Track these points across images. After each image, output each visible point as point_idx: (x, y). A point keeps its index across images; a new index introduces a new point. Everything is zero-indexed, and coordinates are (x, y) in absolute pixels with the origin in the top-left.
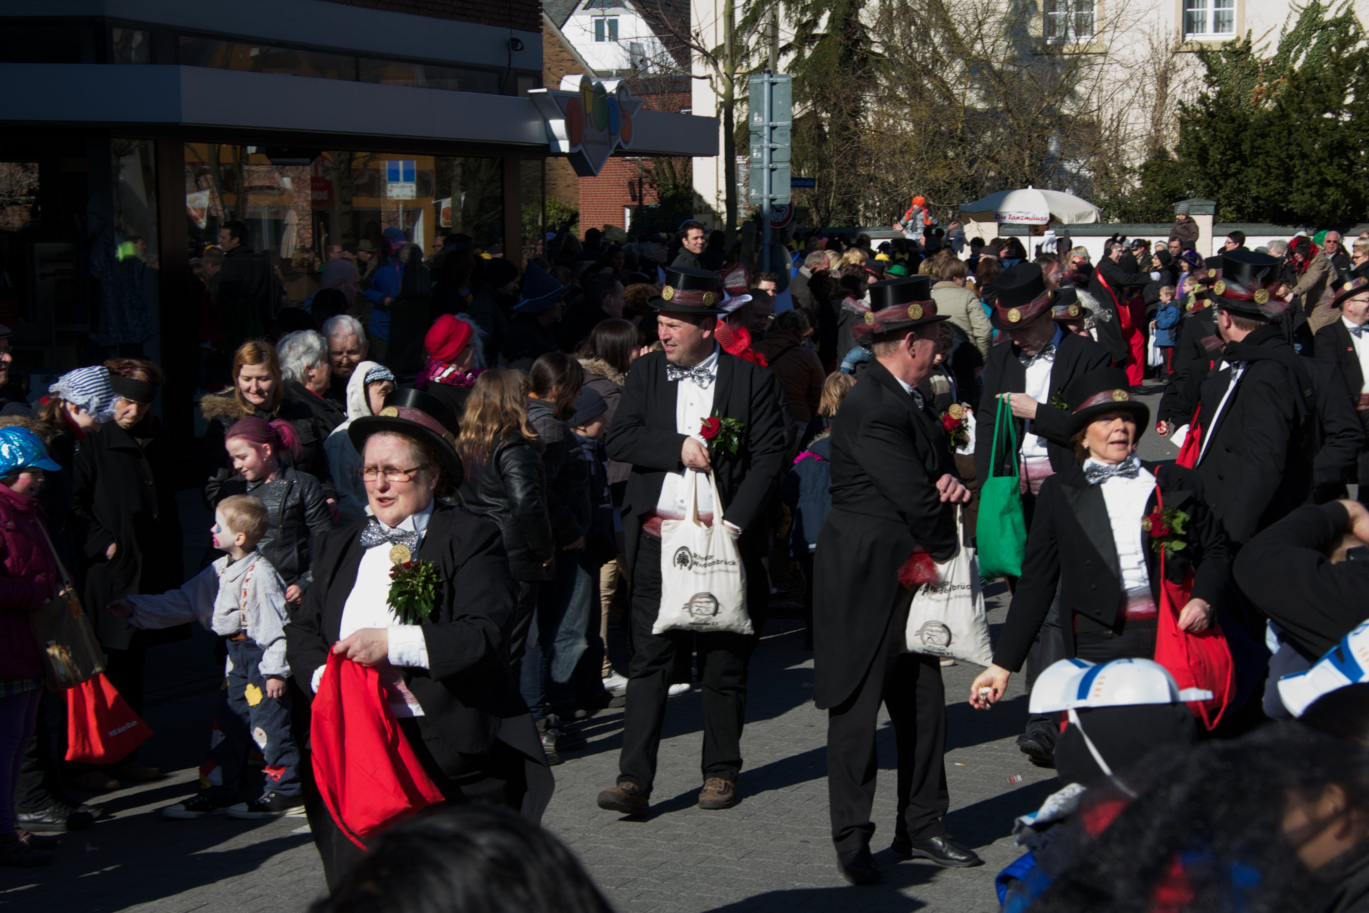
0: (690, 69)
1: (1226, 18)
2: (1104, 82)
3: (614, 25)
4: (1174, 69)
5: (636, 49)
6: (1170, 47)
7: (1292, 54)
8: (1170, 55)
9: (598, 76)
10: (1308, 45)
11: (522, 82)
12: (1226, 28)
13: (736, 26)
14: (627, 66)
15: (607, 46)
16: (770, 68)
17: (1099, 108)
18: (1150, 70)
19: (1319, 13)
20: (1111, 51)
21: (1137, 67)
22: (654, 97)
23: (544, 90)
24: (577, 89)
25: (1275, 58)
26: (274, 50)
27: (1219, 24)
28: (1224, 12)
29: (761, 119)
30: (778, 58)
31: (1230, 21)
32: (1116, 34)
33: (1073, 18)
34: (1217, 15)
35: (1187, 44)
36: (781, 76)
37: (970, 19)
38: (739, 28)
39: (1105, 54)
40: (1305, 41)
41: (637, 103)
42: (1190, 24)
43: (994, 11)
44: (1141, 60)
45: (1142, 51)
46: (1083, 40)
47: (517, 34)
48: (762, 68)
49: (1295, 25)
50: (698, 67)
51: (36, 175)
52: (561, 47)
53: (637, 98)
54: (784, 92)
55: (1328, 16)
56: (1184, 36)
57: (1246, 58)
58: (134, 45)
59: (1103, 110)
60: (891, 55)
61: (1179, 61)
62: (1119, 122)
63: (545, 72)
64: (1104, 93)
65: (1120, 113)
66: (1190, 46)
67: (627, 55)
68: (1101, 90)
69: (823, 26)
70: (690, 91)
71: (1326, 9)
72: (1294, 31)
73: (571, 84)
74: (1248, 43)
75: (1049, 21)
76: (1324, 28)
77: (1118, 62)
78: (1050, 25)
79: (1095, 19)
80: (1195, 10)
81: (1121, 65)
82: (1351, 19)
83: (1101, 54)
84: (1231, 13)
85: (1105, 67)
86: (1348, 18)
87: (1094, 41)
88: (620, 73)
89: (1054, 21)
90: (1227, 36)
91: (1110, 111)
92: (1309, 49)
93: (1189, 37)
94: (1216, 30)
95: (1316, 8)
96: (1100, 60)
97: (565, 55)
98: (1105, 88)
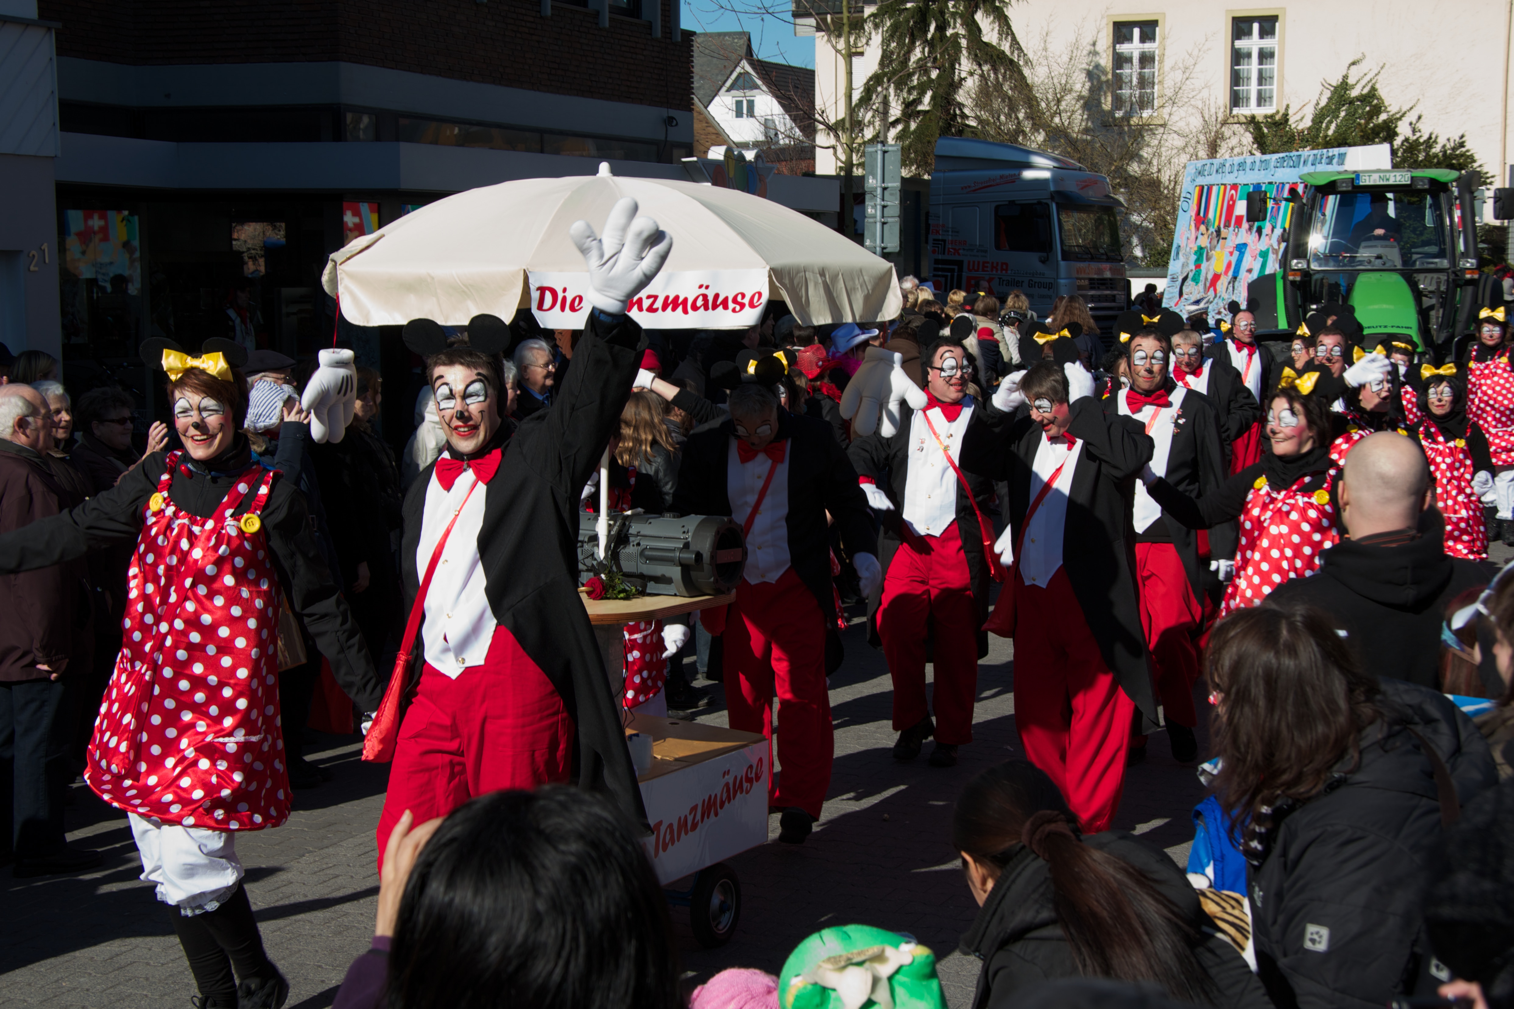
0: (814, 140)
1: (1267, 95)
2: (1163, 149)
3: (751, 104)
4: (1223, 138)
5: (770, 124)
6: (1219, 119)
7: (1324, 125)
8: (1219, 126)
9: (738, 147)
10: (1338, 117)
11: (676, 152)
12: (1267, 103)
13: (853, 104)
14: (761, 138)
15: (745, 121)
16: (881, 139)
17: (1159, 171)
18: (1202, 138)
19: (1347, 90)
20: (1170, 123)
21: (1191, 136)
22: (784, 163)
23: (695, 159)
24: (721, 158)
25: (1309, 129)
26: (474, 129)
27: (1261, 100)
28: (1265, 90)
29: (875, 182)
30: (888, 130)
31: (1271, 98)
32: (1175, 109)
33: (1137, 96)
34: (1260, 93)
35: (1233, 117)
36: (892, 146)
37: (1050, 97)
38: (856, 105)
39: (1163, 126)
40: (1335, 114)
41: (771, 169)
42: (1236, 100)
43: (1071, 90)
44: (1194, 130)
45: (1196, 123)
46: (1146, 114)
47: (673, 113)
48: (875, 140)
49: (1326, 100)
50: (822, 139)
51: (282, 233)
52: (707, 123)
53: (769, 165)
54: (894, 158)
55: (1354, 93)
56: (1231, 110)
57: (1284, 128)
58: (362, 126)
59: (1162, 172)
60: (983, 127)
61: (1227, 131)
62: (1176, 182)
63: (695, 144)
64: (1163, 158)
65: (1176, 175)
66: (1236, 119)
67: (762, 128)
68: (1160, 156)
69: (926, 104)
70: (814, 159)
71: (1353, 87)
72: (1326, 106)
73: (717, 153)
74: (1286, 116)
75: (1117, 99)
76: (1351, 102)
77: (1175, 132)
78: (1118, 102)
79: (1156, 96)
80: (1241, 88)
81: (1178, 134)
82: (1374, 95)
83: (1161, 125)
84: (1271, 91)
85: (1165, 137)
86: (1372, 94)
87: (1155, 114)
88: (756, 144)
89: (1121, 98)
90: (1268, 110)
91: (1168, 173)
92: (1339, 121)
93: (1236, 111)
94: (1259, 104)
95: (1344, 86)
96: (1161, 130)
97: (711, 130)
98: (1164, 154)
